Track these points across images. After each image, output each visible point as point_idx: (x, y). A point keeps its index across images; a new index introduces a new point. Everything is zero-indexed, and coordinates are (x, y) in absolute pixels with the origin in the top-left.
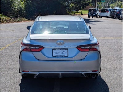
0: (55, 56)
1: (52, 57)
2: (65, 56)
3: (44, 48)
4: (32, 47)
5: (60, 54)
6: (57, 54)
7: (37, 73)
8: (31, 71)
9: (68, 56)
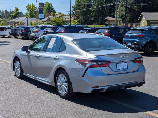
0: (119, 70)
1: (116, 70)
2: (126, 69)
3: (111, 62)
4: (99, 63)
5: (122, 67)
6: (120, 67)
7: (107, 88)
8: (100, 86)
9: (128, 69)
